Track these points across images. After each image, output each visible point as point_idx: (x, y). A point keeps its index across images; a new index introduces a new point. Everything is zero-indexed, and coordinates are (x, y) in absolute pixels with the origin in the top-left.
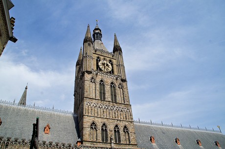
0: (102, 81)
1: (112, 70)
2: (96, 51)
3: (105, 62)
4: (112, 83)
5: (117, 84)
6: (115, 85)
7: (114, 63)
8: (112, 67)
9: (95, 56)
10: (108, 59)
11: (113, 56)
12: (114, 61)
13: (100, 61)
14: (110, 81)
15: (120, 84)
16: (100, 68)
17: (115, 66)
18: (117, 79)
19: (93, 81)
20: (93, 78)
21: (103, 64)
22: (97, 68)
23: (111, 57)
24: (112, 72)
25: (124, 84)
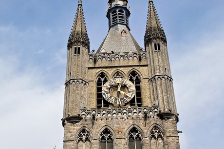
0: (106, 131)
1: (139, 94)
2: (95, 61)
3: (119, 80)
4: (134, 130)
5: (146, 131)
6: (142, 133)
7: (141, 78)
8: (138, 88)
9: (93, 75)
10: (126, 71)
11: (140, 60)
12: (144, 72)
13: (106, 81)
14: (126, 128)
15: (156, 127)
16: (104, 100)
17: (145, 84)
18: (146, 117)
19: (84, 138)
20: (84, 131)
21: (114, 87)
22: (99, 102)
23: (136, 62)
24: (138, 100)
25: (168, 124)
